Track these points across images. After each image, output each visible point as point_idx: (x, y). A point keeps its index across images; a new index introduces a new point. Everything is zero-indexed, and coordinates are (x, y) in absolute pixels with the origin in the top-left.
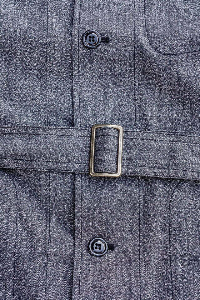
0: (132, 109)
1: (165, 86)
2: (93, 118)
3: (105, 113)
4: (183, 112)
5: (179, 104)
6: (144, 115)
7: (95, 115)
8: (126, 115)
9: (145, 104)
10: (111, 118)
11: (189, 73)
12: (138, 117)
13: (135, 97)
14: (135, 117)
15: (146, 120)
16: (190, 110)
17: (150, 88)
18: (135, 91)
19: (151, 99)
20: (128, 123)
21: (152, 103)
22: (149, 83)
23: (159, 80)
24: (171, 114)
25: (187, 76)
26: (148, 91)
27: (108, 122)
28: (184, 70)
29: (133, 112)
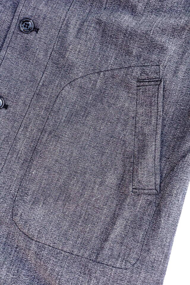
0: (64, 15)
1: (94, 10)
2: (32, 10)
3: (42, 10)
4: (97, 31)
5: (97, 24)
6: (70, 23)
7: (35, 8)
8: (57, 17)
9: (74, 16)
10: (45, 14)
11: (115, 7)
12: (65, 22)
13: (69, 8)
14: (63, 22)
15: (69, 27)
16: (103, 31)
17: (83, 7)
18: (71, 4)
19: (80, 15)
20: (56, 23)
21: (79, 18)
22: (84, 3)
23: (92, 4)
24: (88, 29)
25: (112, 8)
26: (80, 9)
27: (41, 17)
28: (111, 3)
29: (63, 17)
